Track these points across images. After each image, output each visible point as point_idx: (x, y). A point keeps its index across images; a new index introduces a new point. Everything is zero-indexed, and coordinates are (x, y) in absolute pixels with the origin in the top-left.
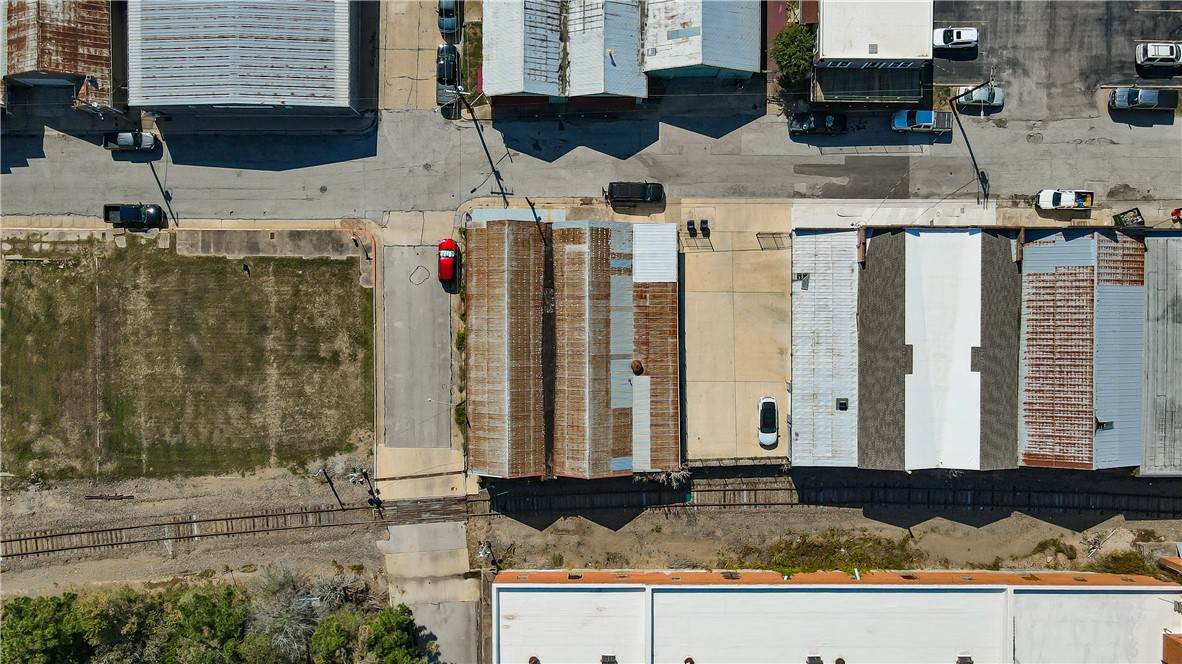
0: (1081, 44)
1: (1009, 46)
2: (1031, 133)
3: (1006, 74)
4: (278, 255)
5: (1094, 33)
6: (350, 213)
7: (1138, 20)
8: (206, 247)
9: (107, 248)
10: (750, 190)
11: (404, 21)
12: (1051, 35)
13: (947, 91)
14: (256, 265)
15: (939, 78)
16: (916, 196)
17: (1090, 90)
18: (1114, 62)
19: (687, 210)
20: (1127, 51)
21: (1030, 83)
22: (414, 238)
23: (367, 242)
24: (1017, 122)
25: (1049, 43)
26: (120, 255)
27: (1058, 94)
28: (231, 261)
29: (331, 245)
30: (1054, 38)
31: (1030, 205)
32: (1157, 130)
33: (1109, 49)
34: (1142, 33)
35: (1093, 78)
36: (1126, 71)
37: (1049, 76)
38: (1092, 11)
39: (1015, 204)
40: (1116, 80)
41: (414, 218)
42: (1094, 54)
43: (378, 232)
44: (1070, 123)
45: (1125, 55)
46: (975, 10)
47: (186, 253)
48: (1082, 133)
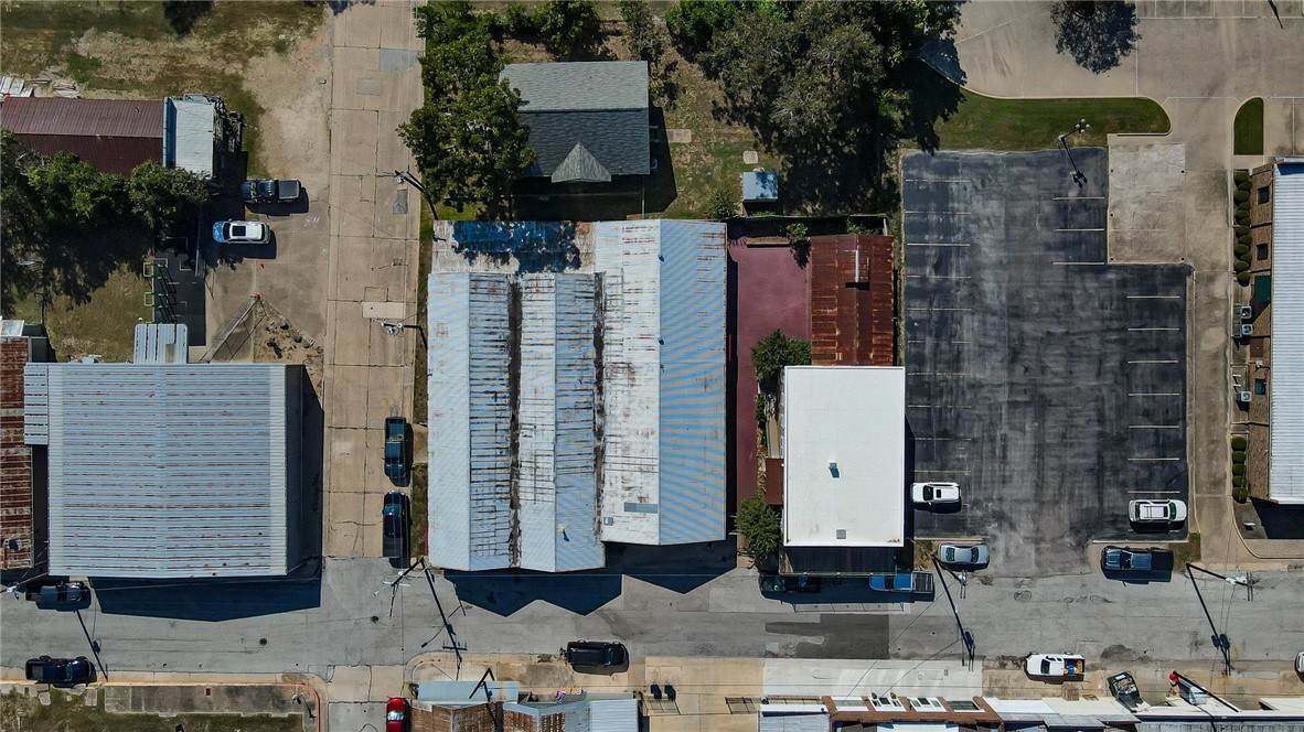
0: (1072, 495)
1: (994, 497)
2: (1020, 591)
3: (992, 528)
4: (215, 712)
5: (1085, 485)
6: (291, 668)
7: (1133, 470)
8: (136, 705)
9: (30, 705)
10: (719, 648)
11: (349, 461)
12: (1039, 486)
13: (929, 545)
14: (191, 723)
15: (920, 531)
16: (897, 656)
17: (1081, 546)
18: (1106, 516)
19: (652, 669)
20: (1120, 503)
21: (1018, 537)
22: (362, 695)
23: (311, 699)
24: (1003, 579)
25: (1036, 495)
26: (44, 713)
27: (1048, 549)
28: (164, 719)
29: (271, 702)
30: (1042, 488)
31: (1020, 667)
32: (1153, 587)
33: (1101, 501)
34: (1137, 484)
35: (1084, 533)
36: (1120, 526)
37: (1038, 530)
38: (1082, 461)
39: (1003, 666)
40: (1108, 535)
41: (360, 673)
42: (1085, 506)
43: (321, 686)
44: (1060, 579)
45: (1119, 509)
46: (958, 459)
47: (114, 711)
48: (1072, 591)
